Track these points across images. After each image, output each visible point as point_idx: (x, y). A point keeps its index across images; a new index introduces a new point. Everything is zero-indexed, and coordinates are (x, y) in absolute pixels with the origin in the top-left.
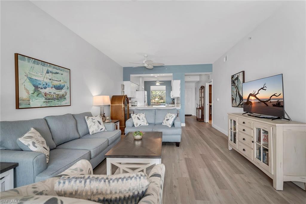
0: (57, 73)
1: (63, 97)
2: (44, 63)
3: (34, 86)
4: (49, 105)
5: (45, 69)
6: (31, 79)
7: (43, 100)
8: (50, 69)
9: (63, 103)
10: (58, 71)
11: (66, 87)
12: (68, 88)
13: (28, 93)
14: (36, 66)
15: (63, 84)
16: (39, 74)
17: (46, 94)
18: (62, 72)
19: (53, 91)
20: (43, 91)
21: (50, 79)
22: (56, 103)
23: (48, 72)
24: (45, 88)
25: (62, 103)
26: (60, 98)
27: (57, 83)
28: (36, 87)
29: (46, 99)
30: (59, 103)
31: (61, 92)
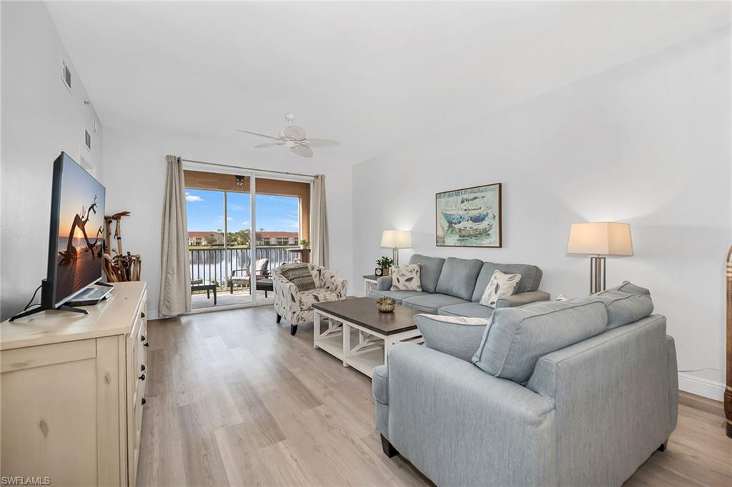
0: (475, 198)
1: (485, 233)
2: (458, 192)
3: (449, 222)
4: (463, 244)
5: (460, 199)
6: (446, 216)
7: (458, 237)
8: (466, 196)
9: (486, 242)
10: (476, 195)
11: (490, 216)
12: (494, 217)
13: (443, 230)
14: (451, 199)
15: (485, 212)
16: (453, 207)
17: (460, 229)
18: (483, 194)
19: (470, 224)
20: (457, 226)
21: (466, 210)
22: (473, 241)
23: (462, 202)
24: (459, 223)
25: (483, 242)
26: (480, 234)
27: (474, 213)
28: (450, 223)
29: (460, 236)
30: (478, 242)
31: (482, 226)
